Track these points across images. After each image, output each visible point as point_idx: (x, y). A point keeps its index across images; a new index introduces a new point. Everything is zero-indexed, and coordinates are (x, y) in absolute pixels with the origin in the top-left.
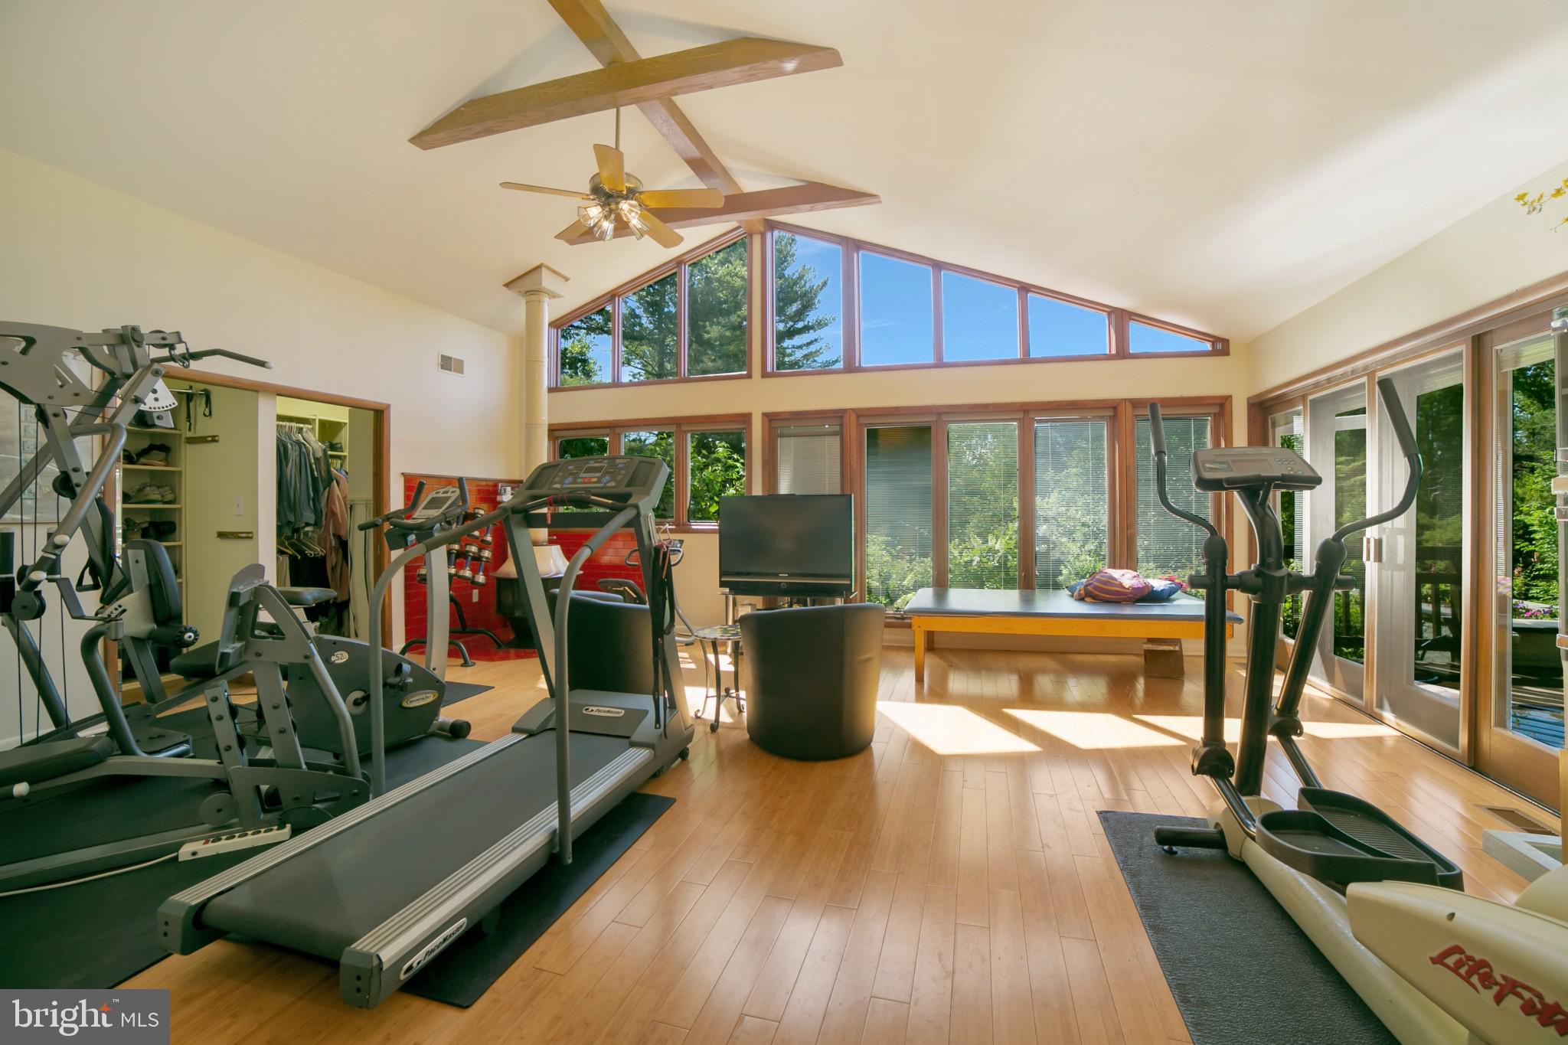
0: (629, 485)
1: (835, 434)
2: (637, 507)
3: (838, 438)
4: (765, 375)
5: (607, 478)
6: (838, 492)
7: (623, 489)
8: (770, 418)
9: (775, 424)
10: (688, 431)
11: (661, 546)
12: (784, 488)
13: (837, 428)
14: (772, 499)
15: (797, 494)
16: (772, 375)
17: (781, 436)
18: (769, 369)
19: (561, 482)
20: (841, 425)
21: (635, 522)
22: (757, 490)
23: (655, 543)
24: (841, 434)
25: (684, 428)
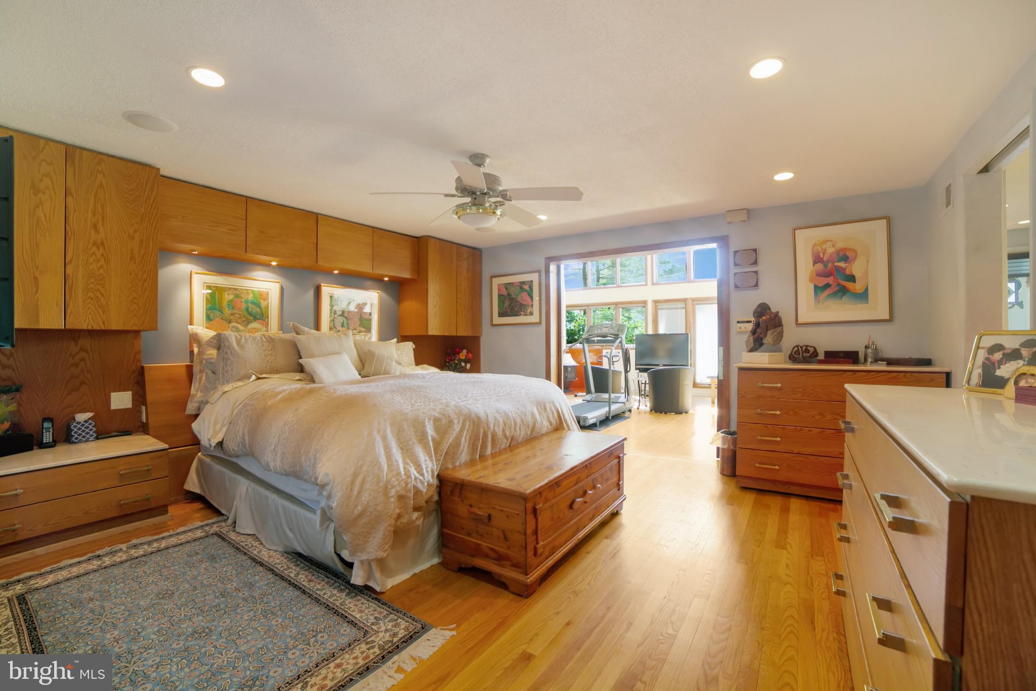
0: (617, 332)
1: (683, 308)
2: (621, 337)
3: (684, 310)
4: (653, 284)
5: (611, 330)
6: (684, 333)
7: (617, 333)
8: (656, 302)
9: (657, 304)
10: (620, 307)
11: (627, 348)
12: (661, 331)
13: (684, 306)
14: (656, 336)
15: (667, 333)
16: (657, 284)
17: (660, 309)
18: (655, 282)
19: (597, 331)
20: (686, 305)
21: (621, 342)
22: (650, 332)
23: (626, 347)
24: (686, 308)
25: (619, 306)
